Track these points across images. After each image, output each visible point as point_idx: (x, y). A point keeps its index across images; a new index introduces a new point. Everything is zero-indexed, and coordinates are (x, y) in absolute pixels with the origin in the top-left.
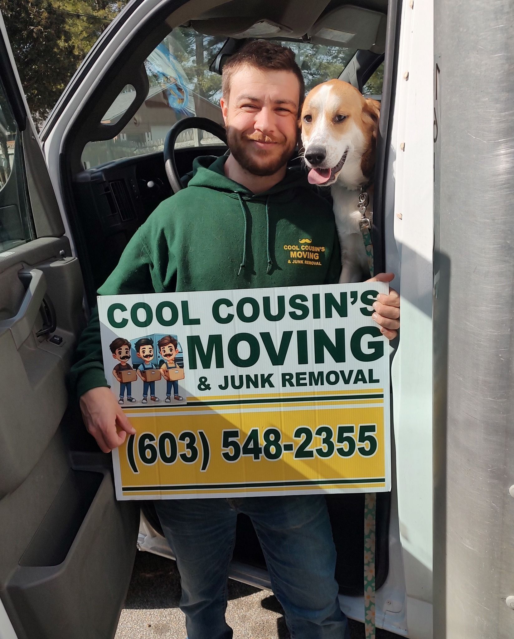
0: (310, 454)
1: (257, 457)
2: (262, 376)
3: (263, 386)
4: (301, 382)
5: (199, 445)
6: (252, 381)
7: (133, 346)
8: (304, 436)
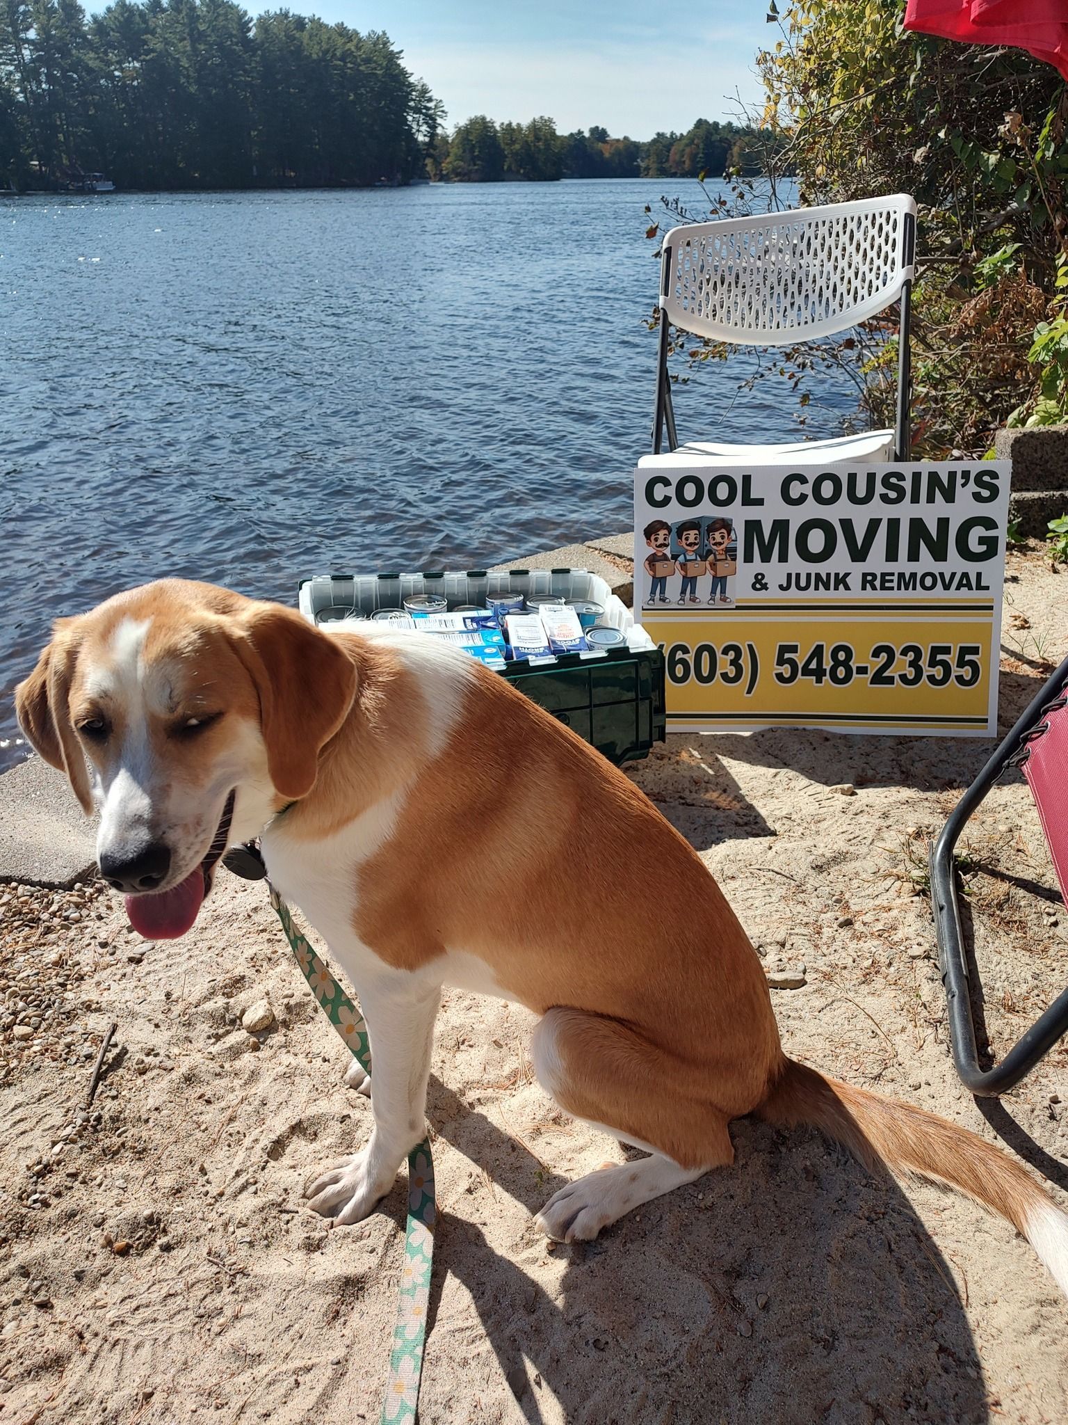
0: (890, 680)
1: (819, 681)
2: (837, 575)
3: (836, 588)
4: (887, 585)
5: (745, 661)
6: (822, 582)
7: (674, 530)
8: (884, 656)
